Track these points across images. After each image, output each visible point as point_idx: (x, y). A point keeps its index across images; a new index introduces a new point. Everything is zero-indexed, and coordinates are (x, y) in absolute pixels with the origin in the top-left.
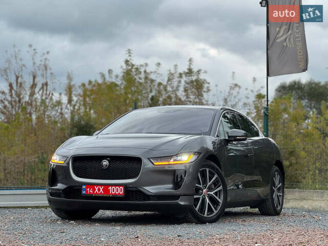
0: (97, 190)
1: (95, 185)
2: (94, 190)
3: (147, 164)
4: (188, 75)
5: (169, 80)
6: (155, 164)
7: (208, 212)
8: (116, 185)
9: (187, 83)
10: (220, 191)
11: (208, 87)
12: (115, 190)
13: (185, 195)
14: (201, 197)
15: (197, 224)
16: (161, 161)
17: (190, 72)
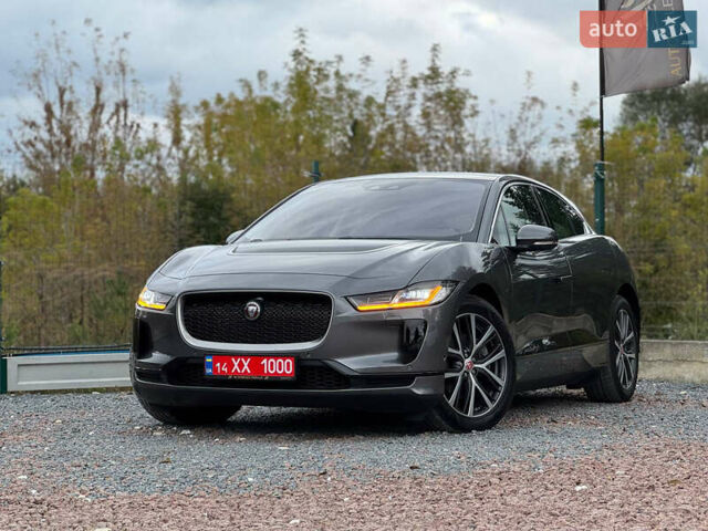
0: (236, 367)
1: (233, 356)
2: (231, 366)
3: (342, 310)
4: (430, 81)
5: (389, 93)
6: (360, 308)
7: (475, 406)
8: (276, 355)
9: (429, 99)
10: (499, 361)
11: (473, 107)
12: (276, 367)
13: (425, 374)
14: (460, 375)
15: (451, 432)
16: (372, 302)
17: (434, 74)
